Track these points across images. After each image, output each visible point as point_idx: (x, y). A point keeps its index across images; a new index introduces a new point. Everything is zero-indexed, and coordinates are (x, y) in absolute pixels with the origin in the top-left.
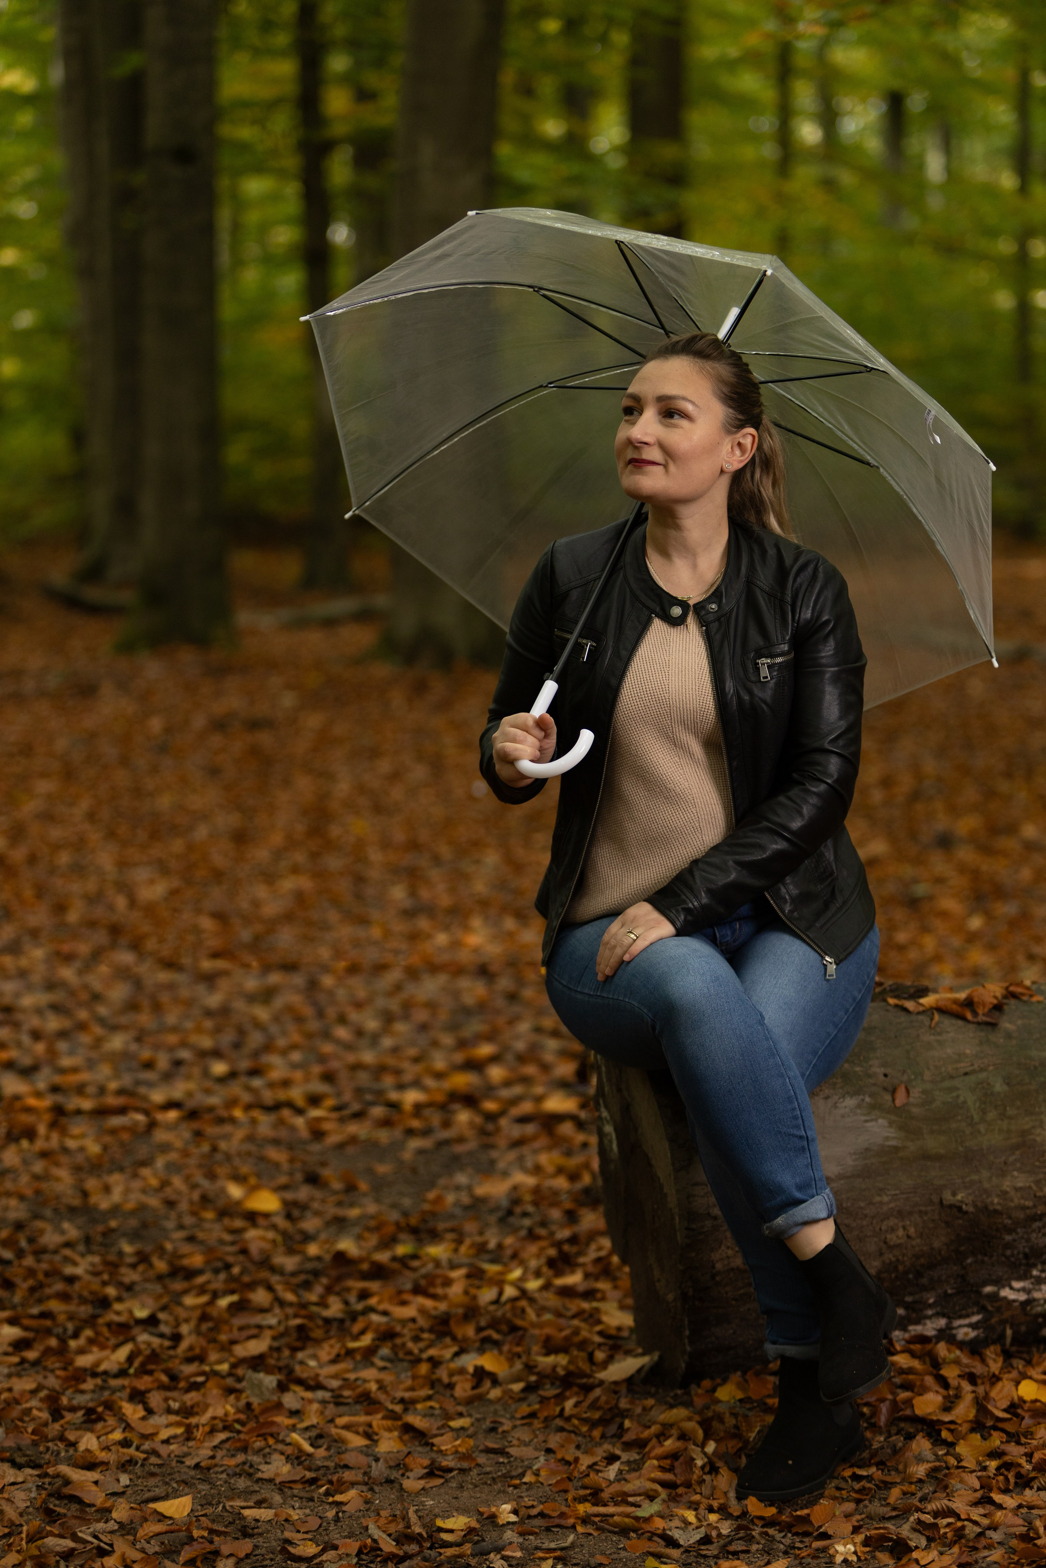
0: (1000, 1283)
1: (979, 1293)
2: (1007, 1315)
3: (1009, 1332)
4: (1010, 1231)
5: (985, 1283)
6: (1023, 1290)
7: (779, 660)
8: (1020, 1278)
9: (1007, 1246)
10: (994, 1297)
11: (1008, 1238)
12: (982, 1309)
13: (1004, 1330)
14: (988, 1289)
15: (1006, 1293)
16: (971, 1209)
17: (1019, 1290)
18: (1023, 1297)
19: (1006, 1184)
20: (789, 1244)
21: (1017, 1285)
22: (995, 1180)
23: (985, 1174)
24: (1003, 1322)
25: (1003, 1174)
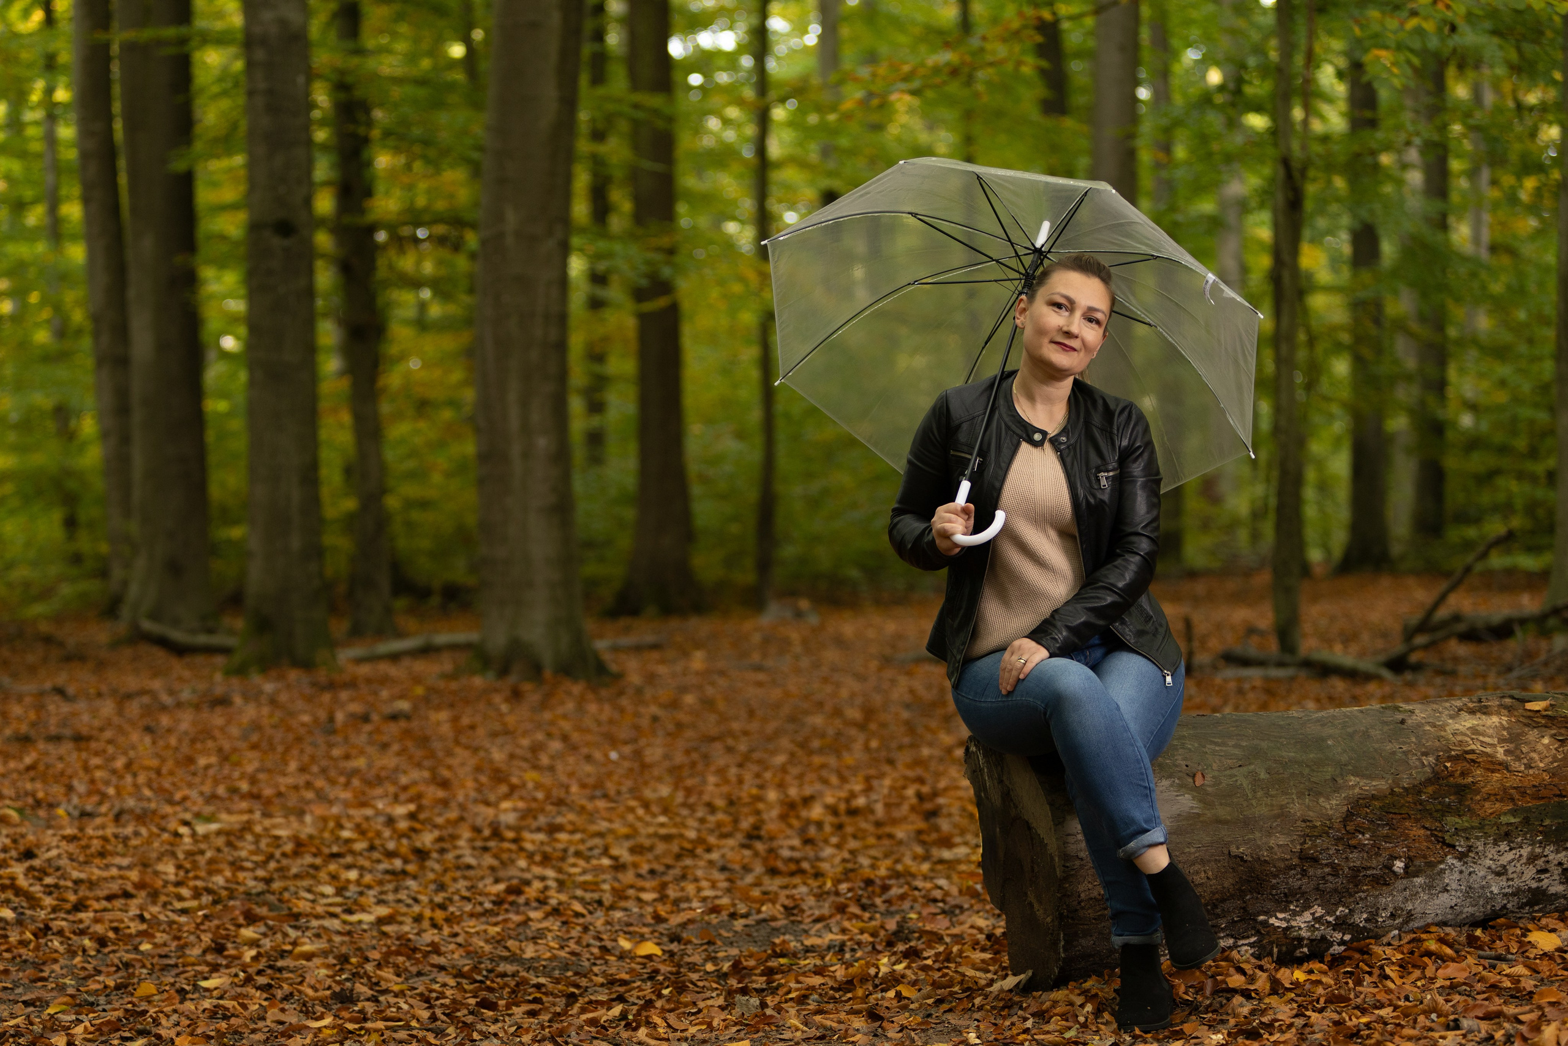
0: (1269, 913)
1: (1255, 920)
2: (1274, 937)
3: (1275, 950)
4: (1275, 876)
5: (1259, 914)
6: (1284, 919)
7: (1111, 474)
8: (1281, 911)
9: (1273, 887)
10: (1265, 924)
11: (1274, 881)
12: (1258, 932)
13: (1272, 949)
14: (1262, 918)
15: (1272, 921)
16: (1250, 859)
17: (1281, 920)
18: (1284, 924)
19: (1272, 842)
20: (1137, 862)
21: (1280, 916)
22: (1264, 840)
23: (1258, 835)
24: (1271, 943)
25: (1269, 834)
